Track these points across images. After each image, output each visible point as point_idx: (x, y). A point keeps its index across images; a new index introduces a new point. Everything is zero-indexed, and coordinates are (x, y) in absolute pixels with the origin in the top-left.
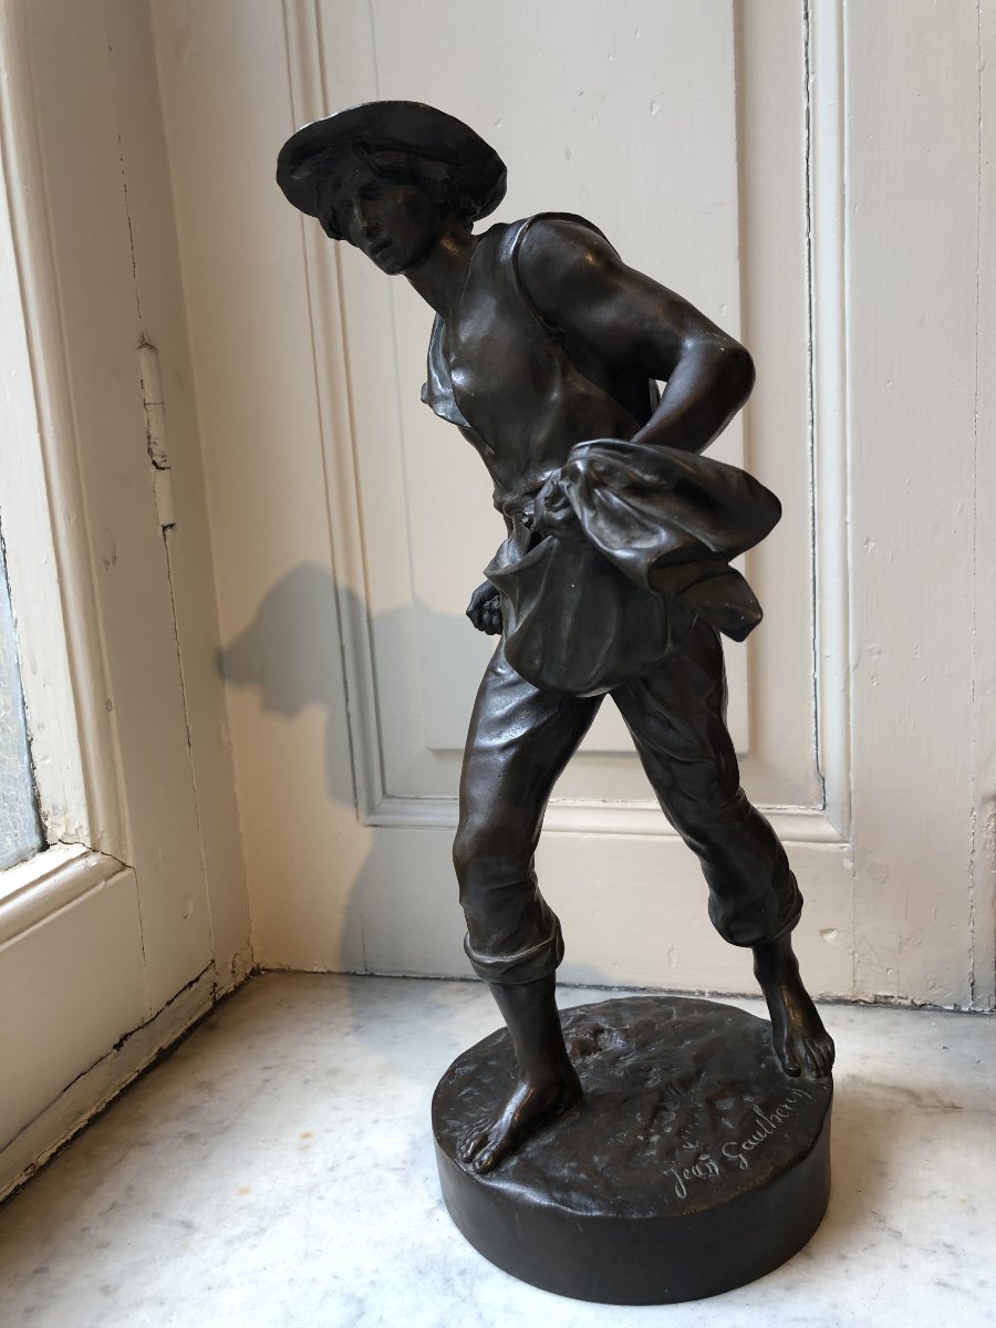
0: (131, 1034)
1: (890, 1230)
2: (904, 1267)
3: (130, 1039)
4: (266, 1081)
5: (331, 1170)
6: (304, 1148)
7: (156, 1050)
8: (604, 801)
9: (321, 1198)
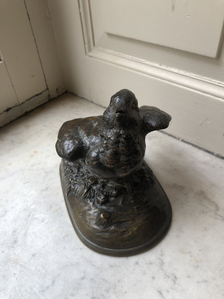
0: (13, 107)
1: (162, 260)
2: (153, 278)
3: (12, 109)
4: (41, 130)
5: (32, 166)
6: (32, 156)
7: (24, 111)
8: (160, 65)
9: (23, 174)
